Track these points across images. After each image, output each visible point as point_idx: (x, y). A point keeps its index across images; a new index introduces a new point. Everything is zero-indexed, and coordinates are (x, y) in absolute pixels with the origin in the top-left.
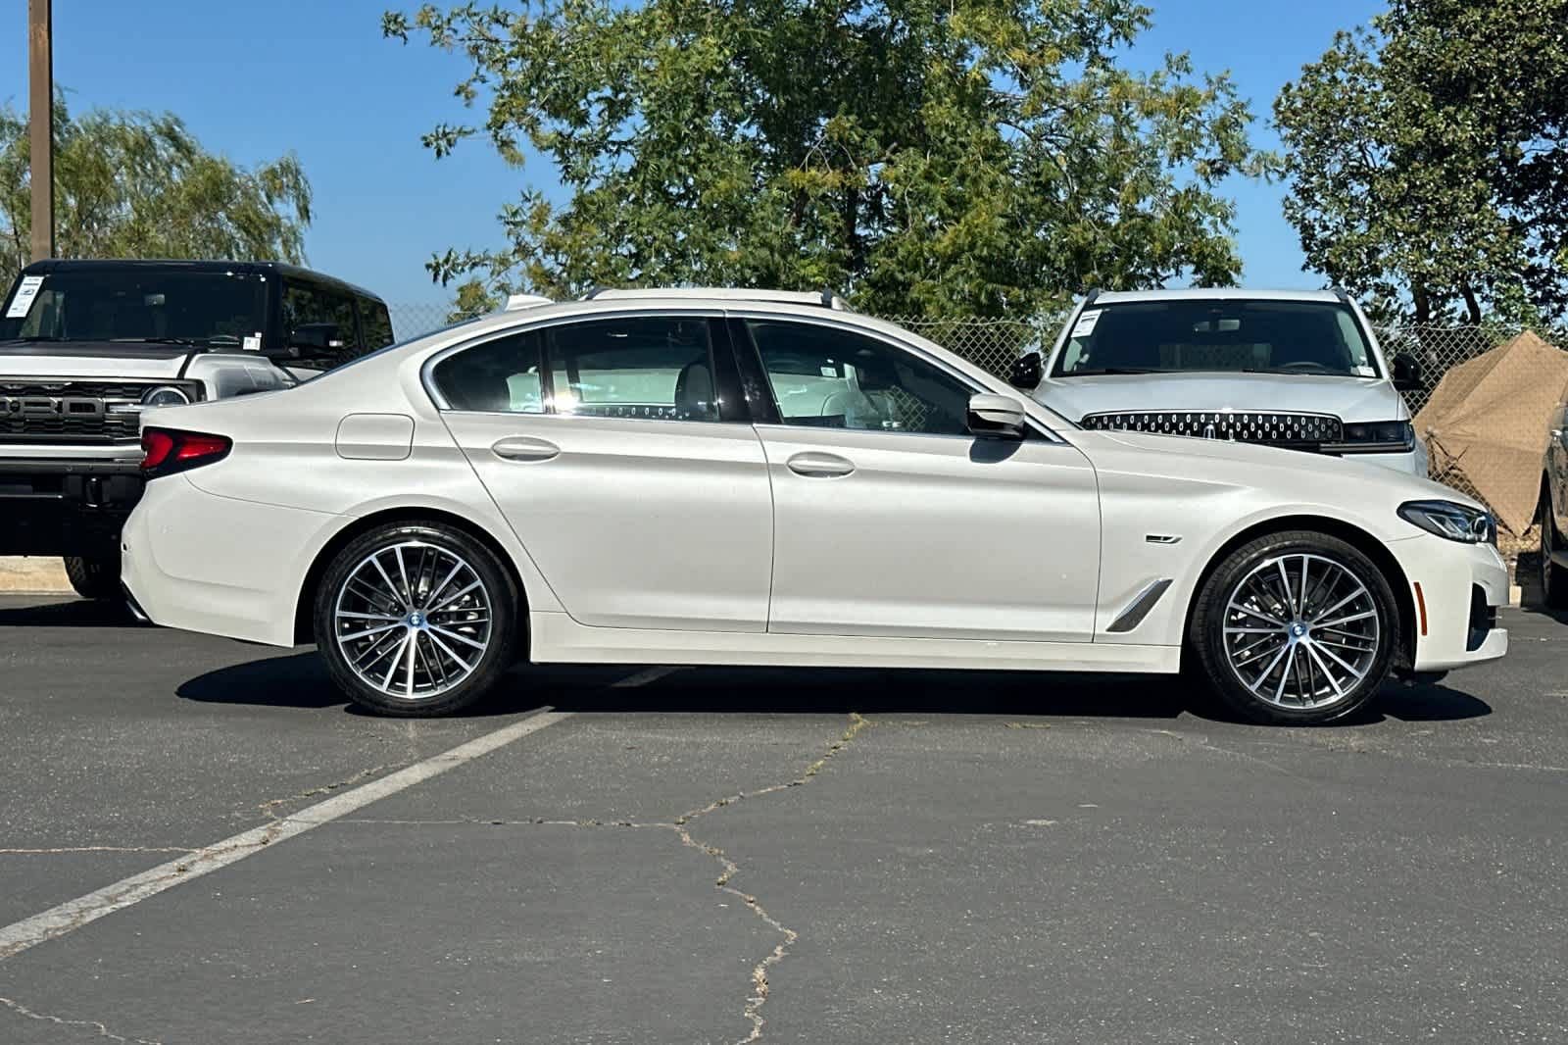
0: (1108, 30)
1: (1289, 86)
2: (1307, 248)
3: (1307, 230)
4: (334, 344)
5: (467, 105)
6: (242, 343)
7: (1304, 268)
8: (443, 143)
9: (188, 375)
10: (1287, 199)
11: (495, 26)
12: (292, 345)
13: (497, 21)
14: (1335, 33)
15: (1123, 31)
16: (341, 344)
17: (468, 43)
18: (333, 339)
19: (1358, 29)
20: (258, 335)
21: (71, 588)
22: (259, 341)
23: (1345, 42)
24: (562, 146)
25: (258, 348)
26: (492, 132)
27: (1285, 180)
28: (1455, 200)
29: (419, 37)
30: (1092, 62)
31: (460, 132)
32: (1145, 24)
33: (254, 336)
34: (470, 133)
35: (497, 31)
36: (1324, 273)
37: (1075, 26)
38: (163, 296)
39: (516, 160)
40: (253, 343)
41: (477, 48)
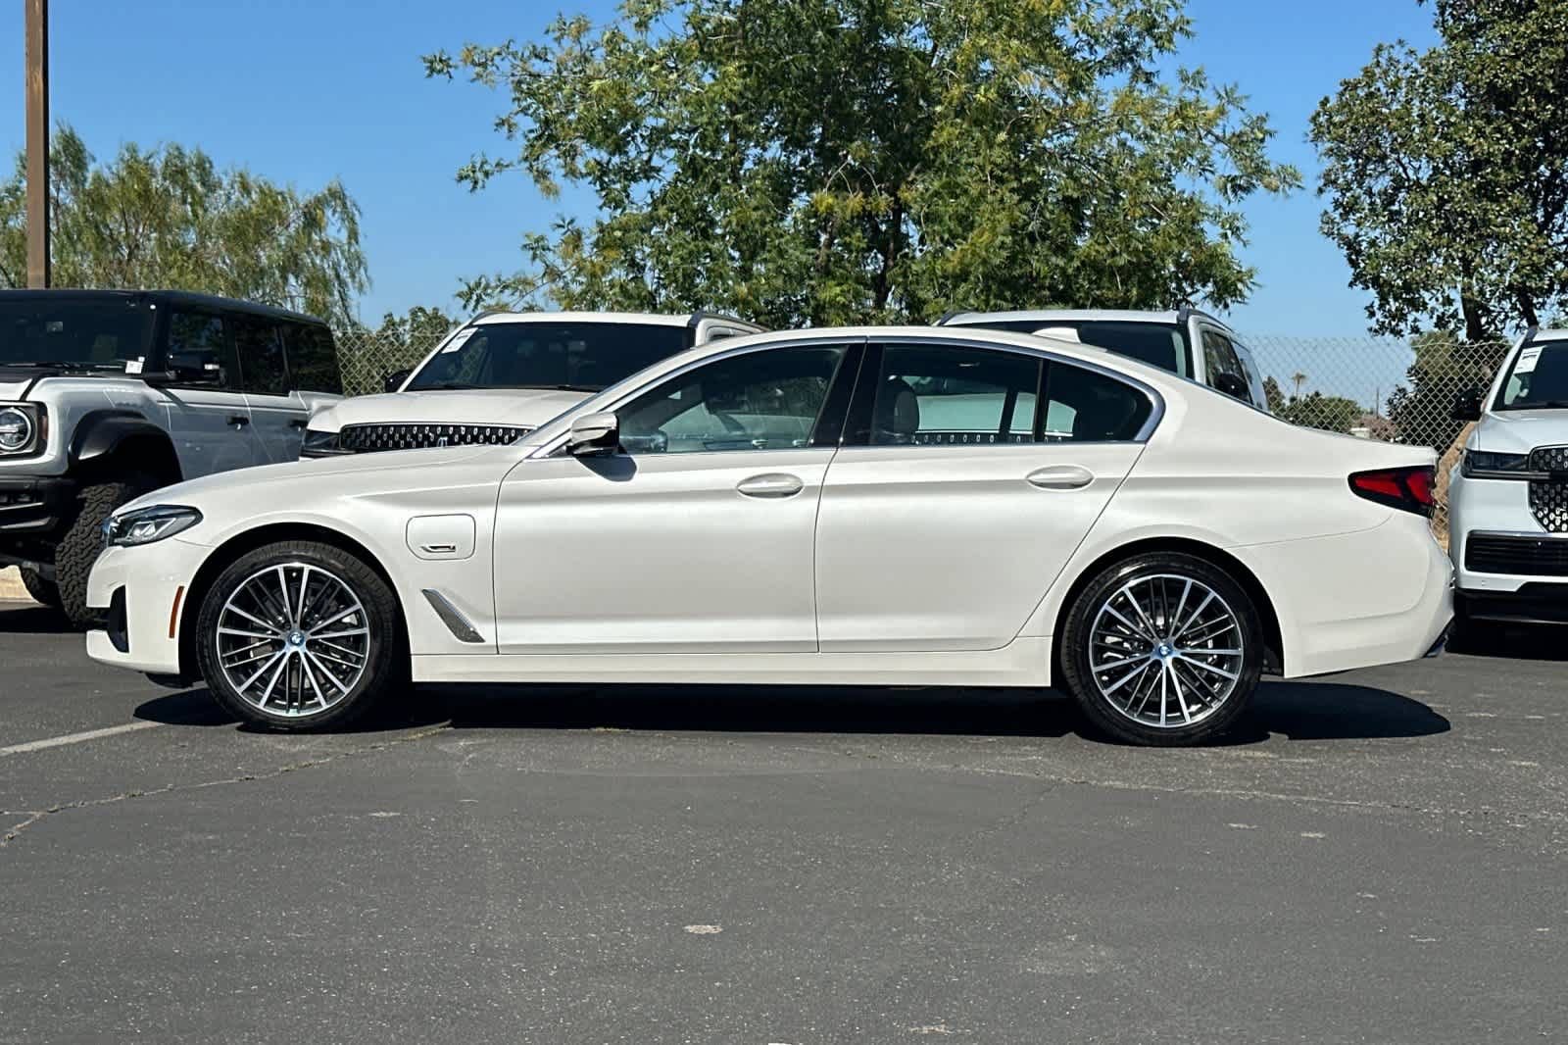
0: (1149, 42)
1: (1327, 100)
2: (1354, 264)
3: (1352, 246)
4: (209, 367)
5: (509, 138)
6: (125, 366)
7: (1351, 285)
8: (480, 175)
9: (31, 397)
10: (1326, 213)
11: (534, 61)
12: (171, 368)
13: (536, 56)
14: (1376, 46)
15: (1163, 43)
16: (216, 367)
17: (512, 78)
18: (208, 363)
19: (1400, 42)
20: (142, 359)
21: (30, 596)
22: (141, 365)
23: (1385, 54)
24: (601, 172)
25: (140, 372)
26: (527, 165)
27: (1323, 195)
28: (1486, 211)
29: (464, 73)
30: (1135, 77)
31: (498, 165)
32: (1188, 34)
33: (136, 360)
34: (507, 166)
35: (537, 66)
36: (1371, 289)
37: (1116, 41)
38: (61, 323)
39: (550, 190)
40: (135, 367)
41: (520, 82)
